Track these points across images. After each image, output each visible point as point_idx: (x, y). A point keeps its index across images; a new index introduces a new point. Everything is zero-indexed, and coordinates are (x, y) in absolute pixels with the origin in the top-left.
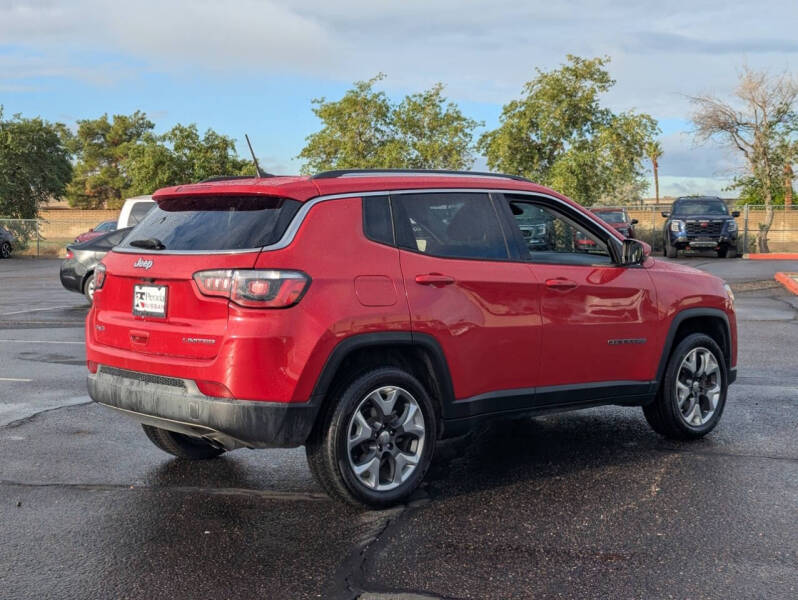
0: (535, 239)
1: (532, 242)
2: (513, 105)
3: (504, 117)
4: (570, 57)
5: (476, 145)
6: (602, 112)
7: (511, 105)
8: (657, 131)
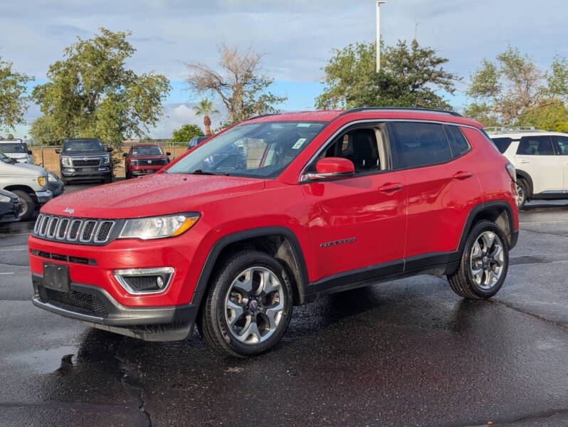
0: (102, 167)
1: (100, 169)
2: (58, 65)
3: (50, 74)
4: (103, 30)
5: (31, 95)
6: (127, 72)
7: (56, 65)
8: (169, 88)
